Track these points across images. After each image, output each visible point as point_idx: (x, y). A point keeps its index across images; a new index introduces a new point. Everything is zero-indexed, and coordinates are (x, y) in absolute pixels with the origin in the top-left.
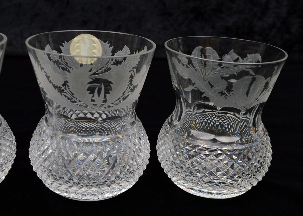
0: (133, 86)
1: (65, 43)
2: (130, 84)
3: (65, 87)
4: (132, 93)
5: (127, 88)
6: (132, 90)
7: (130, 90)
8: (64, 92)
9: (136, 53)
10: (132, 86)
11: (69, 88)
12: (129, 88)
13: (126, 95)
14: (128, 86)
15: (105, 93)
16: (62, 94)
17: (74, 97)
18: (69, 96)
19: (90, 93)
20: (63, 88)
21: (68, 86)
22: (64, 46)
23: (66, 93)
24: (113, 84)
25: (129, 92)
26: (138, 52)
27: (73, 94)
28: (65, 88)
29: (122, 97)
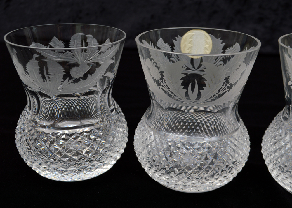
0: (230, 83)
1: (178, 37)
2: (225, 81)
3: (161, 80)
4: (228, 91)
5: (223, 85)
6: (230, 88)
7: (226, 87)
8: (162, 85)
9: (245, 50)
10: (228, 83)
11: (165, 82)
12: (226, 86)
13: (222, 92)
14: (224, 83)
15: (199, 89)
16: (160, 87)
17: (170, 91)
18: (166, 89)
19: (183, 88)
20: (160, 81)
21: (164, 80)
22: (177, 40)
23: (162, 86)
24: (207, 81)
25: (226, 89)
26: (248, 49)
27: (169, 88)
28: (162, 82)
29: (217, 94)
